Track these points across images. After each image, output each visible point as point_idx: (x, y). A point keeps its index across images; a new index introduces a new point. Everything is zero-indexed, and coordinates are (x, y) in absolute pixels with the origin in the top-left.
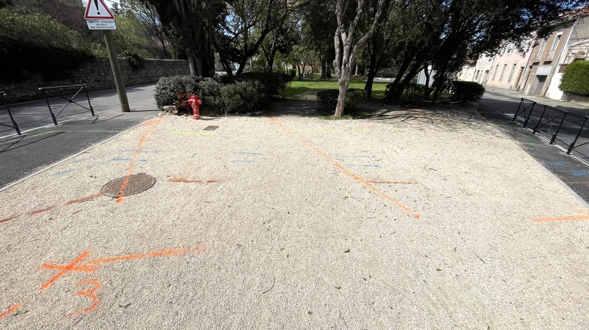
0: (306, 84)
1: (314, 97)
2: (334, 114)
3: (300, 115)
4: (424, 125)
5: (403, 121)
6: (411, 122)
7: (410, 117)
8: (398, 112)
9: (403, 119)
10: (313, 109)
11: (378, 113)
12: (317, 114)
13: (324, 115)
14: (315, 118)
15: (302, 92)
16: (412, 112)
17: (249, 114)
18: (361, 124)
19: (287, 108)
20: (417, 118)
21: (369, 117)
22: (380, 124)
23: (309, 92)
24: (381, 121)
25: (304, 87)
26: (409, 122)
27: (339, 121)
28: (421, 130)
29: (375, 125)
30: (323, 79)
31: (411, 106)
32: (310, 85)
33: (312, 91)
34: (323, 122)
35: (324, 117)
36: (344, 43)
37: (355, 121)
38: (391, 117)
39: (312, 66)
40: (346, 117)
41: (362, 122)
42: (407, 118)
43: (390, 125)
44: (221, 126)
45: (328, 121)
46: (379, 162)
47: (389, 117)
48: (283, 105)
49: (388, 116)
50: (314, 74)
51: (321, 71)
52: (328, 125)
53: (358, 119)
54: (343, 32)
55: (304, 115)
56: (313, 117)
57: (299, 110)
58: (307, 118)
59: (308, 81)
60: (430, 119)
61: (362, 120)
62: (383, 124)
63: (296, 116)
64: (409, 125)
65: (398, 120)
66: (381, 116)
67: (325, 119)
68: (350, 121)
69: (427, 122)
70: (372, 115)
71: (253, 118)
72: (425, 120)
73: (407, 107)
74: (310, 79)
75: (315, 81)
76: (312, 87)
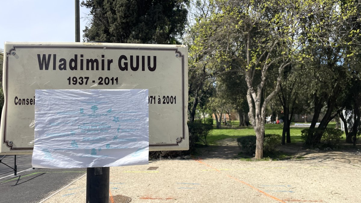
0: (225, 132)
1: (235, 144)
2: (255, 156)
3: (223, 158)
4: (340, 165)
5: (320, 161)
6: (327, 162)
7: (328, 158)
8: (317, 154)
9: (320, 160)
10: (235, 153)
11: (297, 156)
12: (240, 157)
13: (245, 158)
14: (238, 160)
15: (221, 139)
16: (331, 154)
17: (179, 158)
18: (280, 164)
19: (210, 153)
20: (334, 159)
21: (287, 159)
22: (298, 164)
23: (228, 139)
24: (299, 162)
25: (223, 135)
26: (326, 162)
27: (259, 162)
28: (336, 168)
29: (293, 165)
30: (242, 126)
31: (331, 149)
32: (229, 132)
33: (232, 138)
34: (245, 163)
35: (246, 159)
36: (255, 100)
37: (275, 162)
38: (309, 158)
39: (228, 113)
40: (265, 159)
41: (281, 163)
42: (325, 159)
43: (307, 165)
44: (160, 167)
45: (250, 162)
46: (293, 189)
47: (307, 159)
48: (206, 150)
49: (306, 157)
50: (232, 121)
51: (238, 119)
52: (249, 165)
53: (278, 160)
54: (253, 92)
55: (228, 158)
56: (236, 159)
57: (221, 154)
58: (230, 161)
59: (226, 128)
60: (347, 159)
61: (281, 161)
62: (300, 164)
63: (220, 159)
64: (325, 165)
65: (316, 161)
66: (298, 158)
67: (247, 161)
68: (270, 162)
69: (345, 162)
70: (291, 158)
71: (184, 161)
72: (343, 160)
73: (326, 150)
74: (228, 127)
75: (233, 128)
76: (232, 135)
